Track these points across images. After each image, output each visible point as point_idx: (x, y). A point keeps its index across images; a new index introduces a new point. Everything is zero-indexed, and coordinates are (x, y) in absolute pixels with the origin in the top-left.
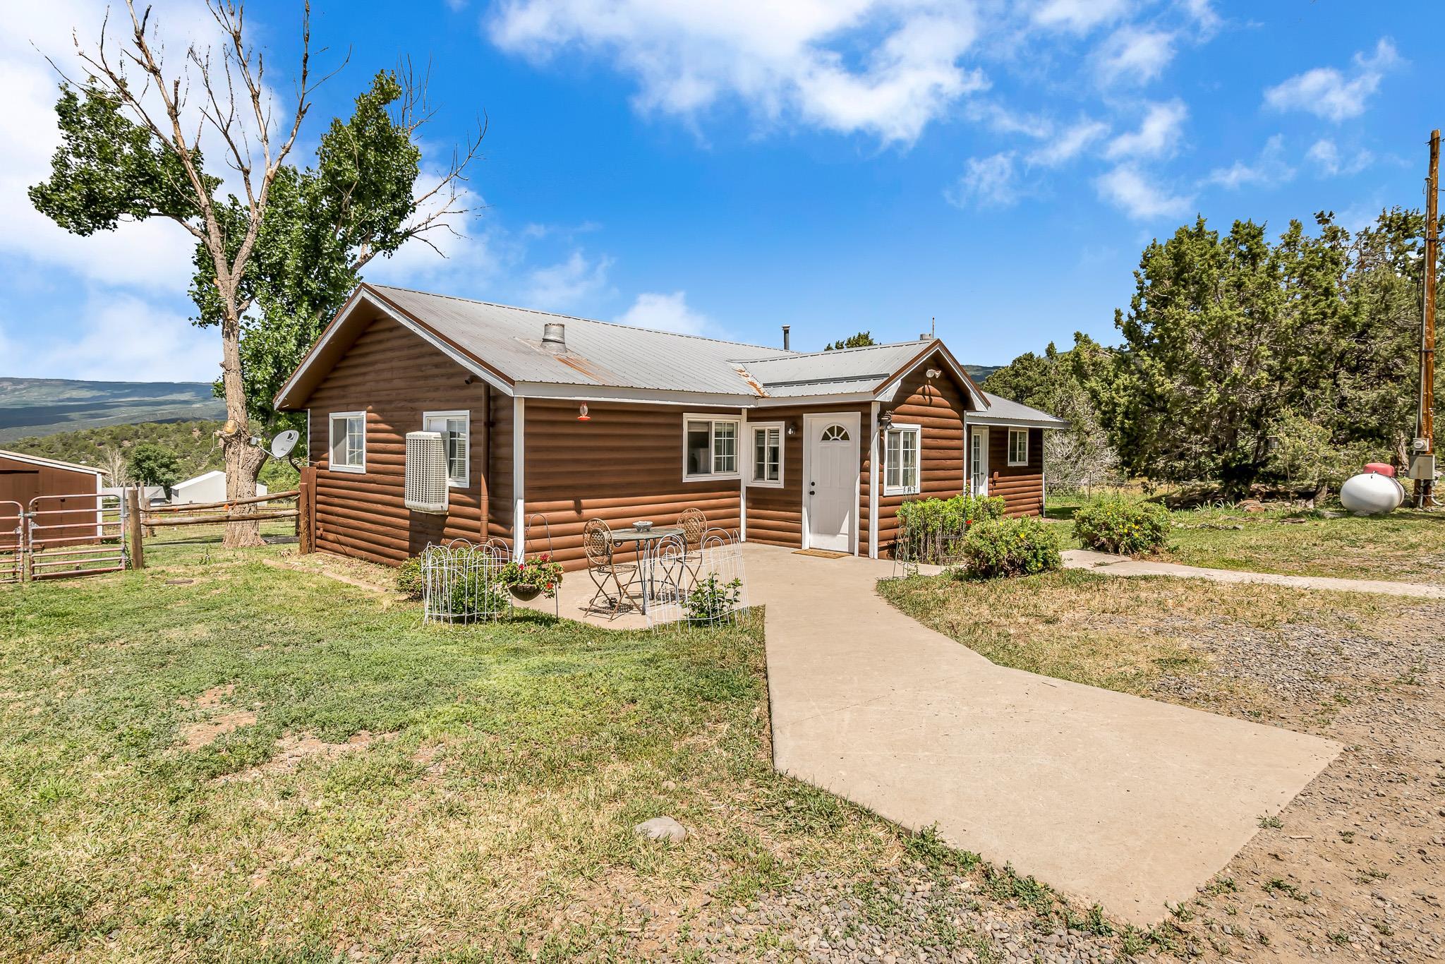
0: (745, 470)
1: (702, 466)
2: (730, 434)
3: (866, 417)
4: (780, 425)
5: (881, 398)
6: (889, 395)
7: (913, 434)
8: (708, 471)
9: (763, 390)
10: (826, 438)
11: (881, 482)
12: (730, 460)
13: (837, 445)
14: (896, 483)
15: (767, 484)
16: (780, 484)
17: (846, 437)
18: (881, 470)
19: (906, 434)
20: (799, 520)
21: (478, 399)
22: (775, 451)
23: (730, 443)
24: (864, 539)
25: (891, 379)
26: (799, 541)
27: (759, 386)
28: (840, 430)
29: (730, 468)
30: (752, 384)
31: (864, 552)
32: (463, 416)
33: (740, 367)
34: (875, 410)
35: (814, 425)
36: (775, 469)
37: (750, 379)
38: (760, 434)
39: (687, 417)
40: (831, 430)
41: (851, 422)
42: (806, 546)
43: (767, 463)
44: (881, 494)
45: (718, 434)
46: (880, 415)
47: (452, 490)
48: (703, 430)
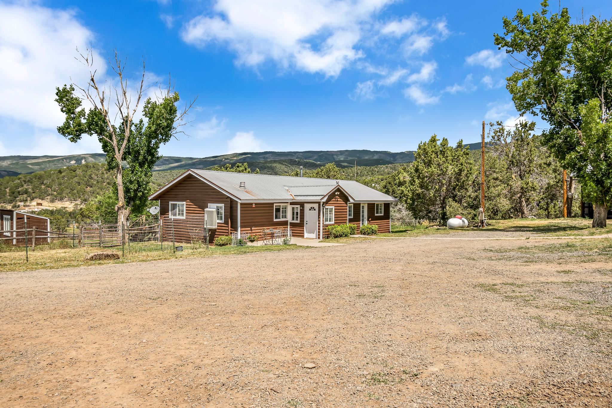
0: (289, 218)
1: (278, 217)
2: (285, 208)
3: (319, 205)
4: (299, 206)
5: (323, 201)
6: (325, 200)
7: (332, 209)
8: (280, 218)
9: (294, 197)
10: (310, 210)
11: (323, 221)
12: (285, 215)
13: (312, 212)
14: (327, 221)
15: (295, 221)
16: (299, 222)
17: (315, 210)
18: (323, 218)
19: (330, 209)
20: (303, 231)
21: (228, 201)
22: (297, 213)
23: (285, 211)
24: (319, 235)
25: (325, 196)
26: (303, 236)
27: (293, 196)
28: (313, 208)
29: (285, 217)
30: (291, 195)
31: (319, 238)
32: (222, 205)
33: (287, 188)
34: (321, 204)
35: (307, 207)
36: (297, 217)
37: (290, 193)
38: (293, 208)
39: (275, 205)
40: (311, 208)
41: (316, 206)
42: (305, 237)
43: (295, 216)
44: (323, 224)
45: (282, 209)
46: (323, 205)
47: (218, 223)
48: (279, 207)
